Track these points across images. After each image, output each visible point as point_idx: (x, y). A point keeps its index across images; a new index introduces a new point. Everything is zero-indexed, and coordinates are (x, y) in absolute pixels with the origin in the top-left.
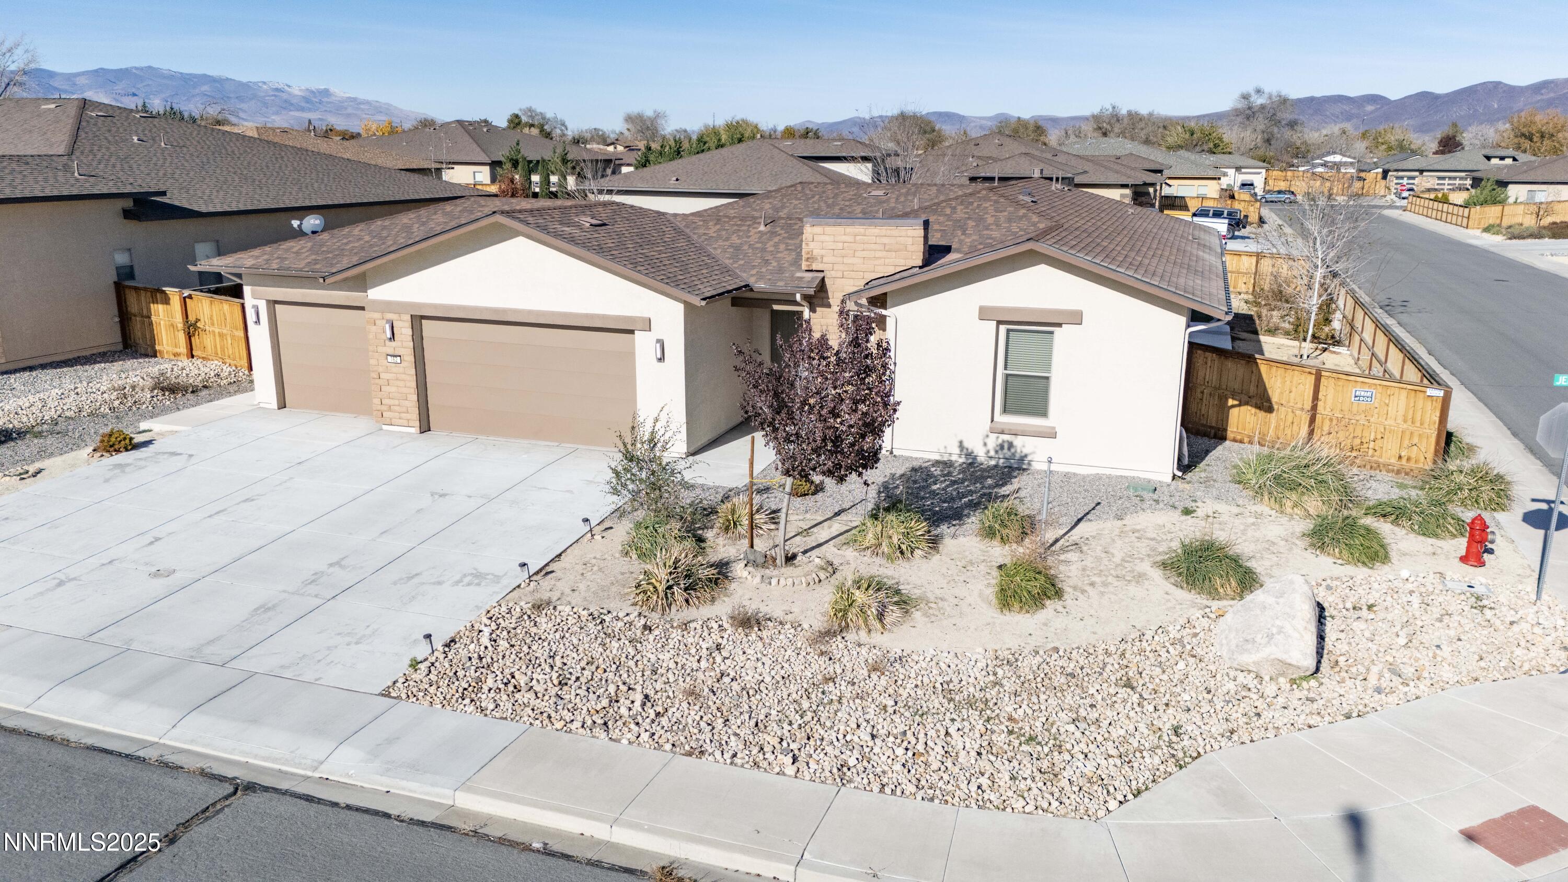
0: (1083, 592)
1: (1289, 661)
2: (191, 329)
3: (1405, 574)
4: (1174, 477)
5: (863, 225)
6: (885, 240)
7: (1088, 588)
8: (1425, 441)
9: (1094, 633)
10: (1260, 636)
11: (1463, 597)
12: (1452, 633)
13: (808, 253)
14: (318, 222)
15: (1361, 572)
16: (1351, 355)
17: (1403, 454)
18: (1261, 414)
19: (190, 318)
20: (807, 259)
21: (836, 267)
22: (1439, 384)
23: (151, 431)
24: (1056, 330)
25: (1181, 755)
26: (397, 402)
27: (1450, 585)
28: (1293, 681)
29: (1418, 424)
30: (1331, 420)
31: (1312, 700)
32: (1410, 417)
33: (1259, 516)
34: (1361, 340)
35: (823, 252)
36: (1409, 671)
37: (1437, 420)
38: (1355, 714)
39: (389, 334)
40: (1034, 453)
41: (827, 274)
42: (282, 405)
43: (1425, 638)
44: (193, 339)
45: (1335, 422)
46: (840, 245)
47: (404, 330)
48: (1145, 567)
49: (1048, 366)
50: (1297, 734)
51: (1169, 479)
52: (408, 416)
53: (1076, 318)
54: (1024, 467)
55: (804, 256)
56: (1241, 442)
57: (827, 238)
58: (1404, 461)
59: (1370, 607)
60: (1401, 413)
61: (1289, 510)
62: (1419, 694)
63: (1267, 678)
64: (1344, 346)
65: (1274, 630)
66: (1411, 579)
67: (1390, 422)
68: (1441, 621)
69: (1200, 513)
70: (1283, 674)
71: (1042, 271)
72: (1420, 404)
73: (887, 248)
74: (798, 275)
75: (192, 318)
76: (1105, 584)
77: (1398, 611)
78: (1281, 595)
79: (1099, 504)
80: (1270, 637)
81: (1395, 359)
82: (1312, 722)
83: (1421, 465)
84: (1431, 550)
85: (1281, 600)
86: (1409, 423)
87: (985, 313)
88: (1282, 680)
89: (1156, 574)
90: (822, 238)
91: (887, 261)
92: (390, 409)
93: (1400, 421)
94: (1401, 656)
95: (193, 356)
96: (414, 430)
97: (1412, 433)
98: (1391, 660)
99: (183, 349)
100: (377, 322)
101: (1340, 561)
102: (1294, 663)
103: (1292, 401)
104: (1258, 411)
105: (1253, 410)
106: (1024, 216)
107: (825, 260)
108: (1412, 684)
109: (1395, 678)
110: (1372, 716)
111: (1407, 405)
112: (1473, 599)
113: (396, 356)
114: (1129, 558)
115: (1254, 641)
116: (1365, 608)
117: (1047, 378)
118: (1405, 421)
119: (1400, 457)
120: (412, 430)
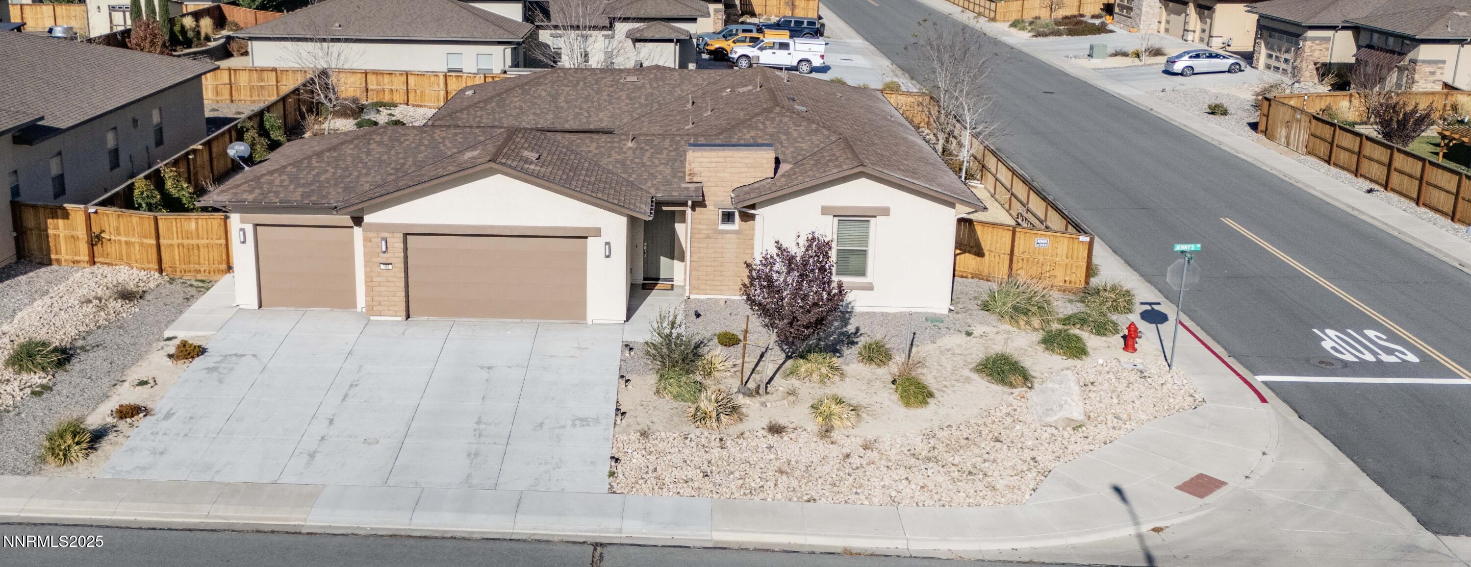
0: (944, 391)
1: (1073, 418)
2: (95, 240)
3: (1101, 361)
4: (951, 310)
5: (732, 150)
6: (747, 161)
7: (945, 389)
8: (1079, 270)
9: (964, 415)
10: (1055, 406)
11: (1134, 372)
12: (1137, 393)
13: (691, 170)
14: (242, 148)
15: (1077, 362)
16: (986, 188)
17: (1067, 279)
18: (978, 259)
19: (94, 229)
20: (690, 175)
21: (711, 179)
22: (1086, 233)
23: (176, 337)
24: (872, 220)
25: (1042, 471)
26: (386, 298)
27: (1125, 366)
28: (1074, 429)
29: (1075, 259)
30: (1023, 260)
31: (1087, 437)
32: (1070, 254)
33: (1008, 332)
34: (996, 179)
35: (700, 169)
36: (1124, 416)
37: (1086, 256)
38: (1108, 442)
39: (384, 249)
40: (855, 300)
41: (705, 184)
42: (260, 306)
43: (1125, 398)
44: (95, 248)
45: (1025, 261)
46: (714, 165)
47: (397, 244)
48: (967, 373)
49: (866, 243)
50: (1087, 455)
51: (946, 312)
52: (396, 308)
53: (885, 212)
54: (849, 310)
55: (687, 173)
56: (966, 277)
57: (704, 160)
58: (1067, 284)
59: (1092, 383)
60: (1065, 253)
61: (1023, 327)
62: (1133, 428)
63: (1061, 429)
64: (975, 179)
65: (1063, 403)
66: (1105, 364)
67: (1058, 259)
68: (1129, 387)
69: (976, 333)
70: (1068, 426)
71: (863, 182)
72: (1076, 246)
73: (749, 166)
74: (684, 185)
75: (96, 229)
76: (953, 386)
77: (1106, 385)
78: (1061, 383)
79: (914, 334)
80: (1061, 406)
81: (1037, 205)
82: (1091, 448)
83: (1078, 286)
84: (1106, 345)
85: (1063, 386)
86: (1070, 258)
87: (825, 211)
88: (1068, 429)
89: (975, 376)
90: (701, 160)
91: (748, 174)
92: (379, 304)
93: (1064, 258)
94: (1118, 409)
95: (94, 263)
96: (401, 318)
97: (1072, 266)
98: (1114, 412)
99: (84, 257)
100: (372, 240)
101: (1064, 357)
102: (1076, 419)
103: (998, 248)
104: (977, 257)
105: (974, 256)
106: (816, 131)
107: (703, 174)
108: (1128, 423)
109: (1119, 421)
110: (1116, 442)
111: (1068, 248)
112: (1139, 373)
113: (388, 264)
114: (955, 369)
115: (1052, 410)
116: (1090, 384)
117: (865, 251)
118: (1067, 258)
119: (1065, 281)
120: (399, 319)
